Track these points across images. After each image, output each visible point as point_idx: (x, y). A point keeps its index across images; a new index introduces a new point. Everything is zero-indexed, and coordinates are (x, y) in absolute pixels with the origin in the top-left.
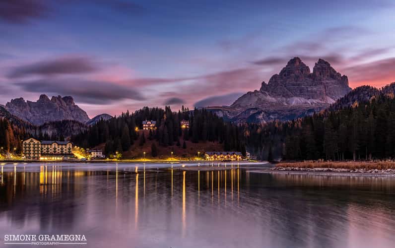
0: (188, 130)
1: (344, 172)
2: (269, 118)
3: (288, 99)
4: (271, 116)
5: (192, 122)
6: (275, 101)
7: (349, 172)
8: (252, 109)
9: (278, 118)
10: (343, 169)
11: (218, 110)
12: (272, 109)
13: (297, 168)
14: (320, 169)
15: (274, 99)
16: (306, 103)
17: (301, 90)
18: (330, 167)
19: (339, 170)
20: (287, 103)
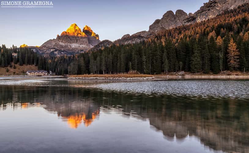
0: (17, 58)
1: (103, 79)
2: (61, 54)
3: (71, 44)
4: (62, 53)
5: (19, 54)
6: (64, 45)
7: (106, 79)
8: (52, 48)
9: (66, 54)
10: (103, 78)
11: (33, 48)
12: (62, 49)
13: (81, 78)
14: (92, 78)
15: (63, 44)
16: (79, 47)
17: (77, 40)
18: (97, 77)
19: (101, 78)
20: (70, 46)
